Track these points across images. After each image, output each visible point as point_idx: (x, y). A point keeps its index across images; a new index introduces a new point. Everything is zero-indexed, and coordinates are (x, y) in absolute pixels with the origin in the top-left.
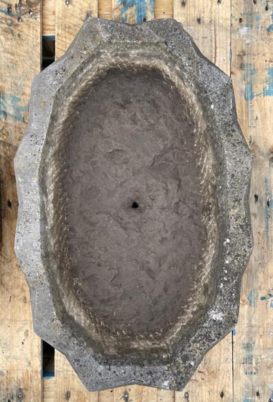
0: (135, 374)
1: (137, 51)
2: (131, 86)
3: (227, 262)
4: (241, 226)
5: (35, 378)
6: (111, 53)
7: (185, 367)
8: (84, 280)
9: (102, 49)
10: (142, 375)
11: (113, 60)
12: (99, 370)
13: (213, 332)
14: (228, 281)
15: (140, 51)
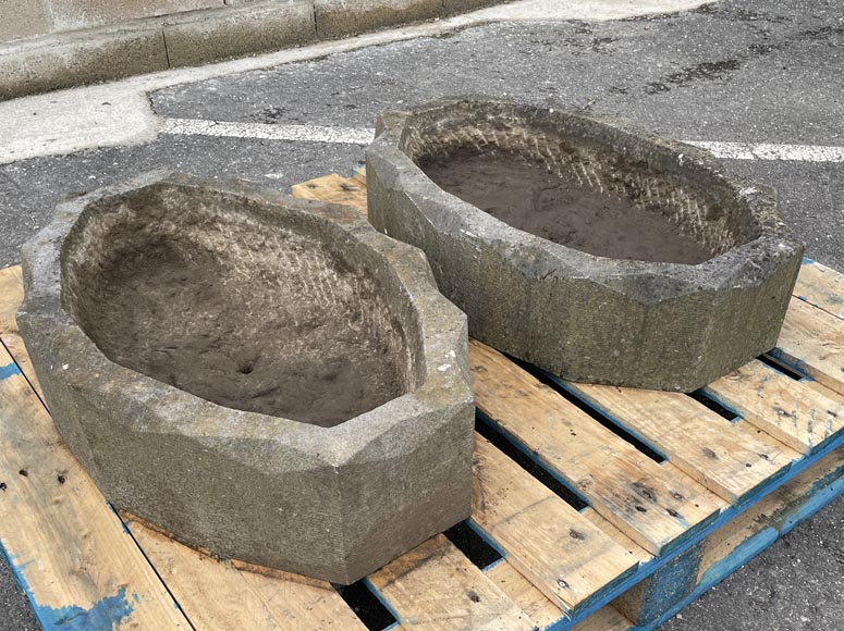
15: (445, 120)
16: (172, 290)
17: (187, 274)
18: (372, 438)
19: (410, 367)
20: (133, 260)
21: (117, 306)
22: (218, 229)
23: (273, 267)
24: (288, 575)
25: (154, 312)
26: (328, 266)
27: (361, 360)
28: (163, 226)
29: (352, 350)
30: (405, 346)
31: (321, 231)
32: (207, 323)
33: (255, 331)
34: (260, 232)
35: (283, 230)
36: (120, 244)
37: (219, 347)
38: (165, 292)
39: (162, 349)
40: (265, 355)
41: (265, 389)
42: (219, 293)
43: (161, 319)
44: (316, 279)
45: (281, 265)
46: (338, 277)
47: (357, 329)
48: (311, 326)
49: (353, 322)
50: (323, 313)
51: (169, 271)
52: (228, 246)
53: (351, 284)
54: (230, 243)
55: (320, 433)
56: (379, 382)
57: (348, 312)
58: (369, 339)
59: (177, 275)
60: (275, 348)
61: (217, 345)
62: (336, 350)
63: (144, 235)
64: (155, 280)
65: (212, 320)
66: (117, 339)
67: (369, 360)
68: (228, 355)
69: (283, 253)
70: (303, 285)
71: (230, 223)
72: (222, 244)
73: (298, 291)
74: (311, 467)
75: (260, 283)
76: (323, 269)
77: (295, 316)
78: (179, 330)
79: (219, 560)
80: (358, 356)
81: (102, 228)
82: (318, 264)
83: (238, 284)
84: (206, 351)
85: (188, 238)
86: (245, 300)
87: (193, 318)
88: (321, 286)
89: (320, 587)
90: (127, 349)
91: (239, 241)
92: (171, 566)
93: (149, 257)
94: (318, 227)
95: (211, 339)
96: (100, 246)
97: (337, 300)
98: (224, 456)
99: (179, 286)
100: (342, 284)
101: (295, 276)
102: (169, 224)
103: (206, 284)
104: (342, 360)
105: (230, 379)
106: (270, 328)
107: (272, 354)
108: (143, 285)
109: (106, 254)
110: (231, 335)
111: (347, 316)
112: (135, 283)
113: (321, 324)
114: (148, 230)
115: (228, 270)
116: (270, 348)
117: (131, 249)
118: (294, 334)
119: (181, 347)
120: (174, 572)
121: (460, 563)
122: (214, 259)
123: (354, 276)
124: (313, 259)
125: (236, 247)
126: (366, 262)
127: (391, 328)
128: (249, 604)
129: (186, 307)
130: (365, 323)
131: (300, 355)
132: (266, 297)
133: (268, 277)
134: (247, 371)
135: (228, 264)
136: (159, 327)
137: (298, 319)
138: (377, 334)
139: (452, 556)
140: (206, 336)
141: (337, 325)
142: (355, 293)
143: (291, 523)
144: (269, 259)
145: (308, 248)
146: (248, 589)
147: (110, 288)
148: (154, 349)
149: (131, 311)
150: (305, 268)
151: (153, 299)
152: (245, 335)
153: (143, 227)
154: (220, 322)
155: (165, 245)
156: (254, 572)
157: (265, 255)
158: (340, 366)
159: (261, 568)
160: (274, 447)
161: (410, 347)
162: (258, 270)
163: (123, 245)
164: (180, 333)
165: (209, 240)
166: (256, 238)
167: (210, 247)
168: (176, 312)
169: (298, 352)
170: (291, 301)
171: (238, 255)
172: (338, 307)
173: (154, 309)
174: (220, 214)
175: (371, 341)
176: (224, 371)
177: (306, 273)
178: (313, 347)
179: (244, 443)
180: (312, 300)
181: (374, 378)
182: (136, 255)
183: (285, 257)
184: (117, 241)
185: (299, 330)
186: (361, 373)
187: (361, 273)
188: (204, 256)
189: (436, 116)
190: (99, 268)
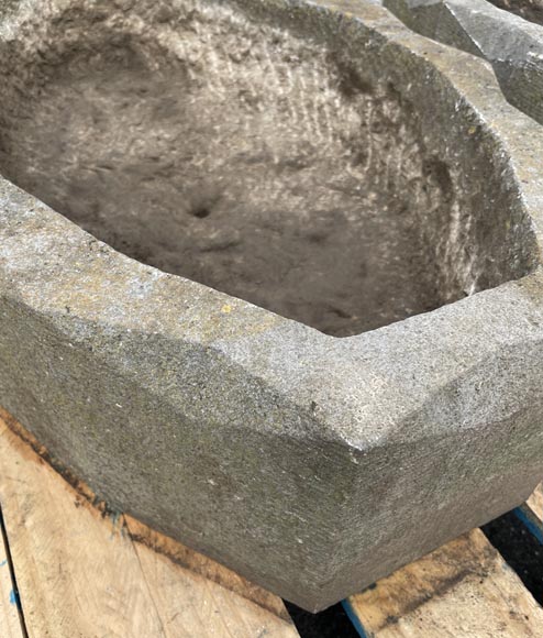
16: (126, 99)
17: (150, 85)
18: (441, 380)
19: (454, 236)
20: (87, 60)
21: (52, 108)
22: (193, 30)
23: (255, 86)
24: (213, 568)
25: (96, 121)
26: (331, 85)
27: (363, 219)
28: (128, 21)
29: (351, 204)
30: (449, 202)
31: (329, 31)
32: (161, 143)
33: (220, 162)
34: (246, 35)
35: (277, 31)
36: (72, 34)
37: (168, 176)
38: (116, 101)
39: (93, 166)
40: (229, 195)
41: (221, 241)
42: (183, 112)
43: (103, 131)
44: (310, 106)
45: (265, 84)
46: (342, 103)
47: (360, 176)
48: (295, 166)
49: (354, 166)
50: (313, 150)
51: (126, 79)
52: (203, 55)
53: (361, 112)
54: (206, 51)
55: (320, 347)
56: (392, 256)
57: (348, 152)
58: (376, 191)
59: (137, 85)
60: (244, 187)
61: (168, 172)
62: (327, 200)
63: (103, 30)
64: (109, 87)
65: (167, 141)
66: (36, 146)
67: (375, 220)
68: (180, 188)
69: (272, 67)
70: (290, 113)
71: (210, 21)
72: (195, 51)
73: (284, 120)
74: (292, 431)
75: (237, 106)
76: (322, 90)
77: (276, 150)
78: (121, 147)
79: (107, 512)
80: (358, 212)
81: (50, 8)
82: (316, 82)
83: (209, 103)
84: (151, 179)
85: (156, 41)
86: (213, 123)
87: (143, 135)
88: (315, 115)
89: (264, 606)
90: (45, 161)
91: (218, 47)
92: (27, 509)
93: (107, 59)
94: (326, 25)
95: (160, 164)
96: (43, 30)
97: (335, 136)
98: (102, 364)
99: (137, 97)
100: (347, 112)
101: (281, 100)
102: (135, 20)
103: (170, 99)
104: (336, 216)
105: (175, 221)
106: (240, 160)
107: (238, 195)
108: (91, 90)
109: (50, 41)
110: (188, 164)
111: (346, 157)
112: (83, 85)
113: (308, 165)
114: (109, 23)
115: (199, 87)
116: (237, 187)
117: (87, 45)
118: (271, 173)
119: (119, 167)
120: (29, 523)
121: (514, 599)
122: (185, 70)
123: (369, 98)
124: (311, 75)
125: (213, 57)
126: (392, 73)
127: (419, 174)
128: (137, 619)
129: (137, 121)
130: (372, 168)
131: (276, 202)
132: (241, 123)
133: (248, 99)
134: (201, 213)
135: (201, 79)
136: (97, 140)
137: (279, 154)
138: (391, 185)
139: (501, 582)
140: (156, 159)
141: (331, 167)
142: (364, 124)
143: (228, 506)
144: (252, 74)
145: (306, 59)
146: (142, 586)
147: (50, 87)
148: (83, 165)
149: (68, 116)
150: (297, 89)
151: (99, 106)
152: (206, 166)
153: (103, 18)
154: (177, 144)
155: (128, 48)
156: (158, 550)
157: (249, 68)
158: (331, 224)
159: (170, 542)
160: (214, 364)
161: (462, 203)
162: (236, 90)
163: (75, 37)
164: (122, 150)
165: (181, 45)
166: (239, 45)
167: (182, 55)
168: (124, 126)
169: (274, 196)
170: (272, 131)
171: (214, 69)
172: (334, 145)
173: (98, 118)
174: (198, 8)
175: (380, 194)
176: (171, 209)
177: (298, 96)
178: (295, 192)
179: (150, 344)
180: (301, 133)
181: (384, 246)
182: (91, 54)
183: (273, 73)
184: (69, 31)
185: (279, 169)
186: (363, 237)
187: (381, 92)
188: (173, 67)
190: (37, 56)
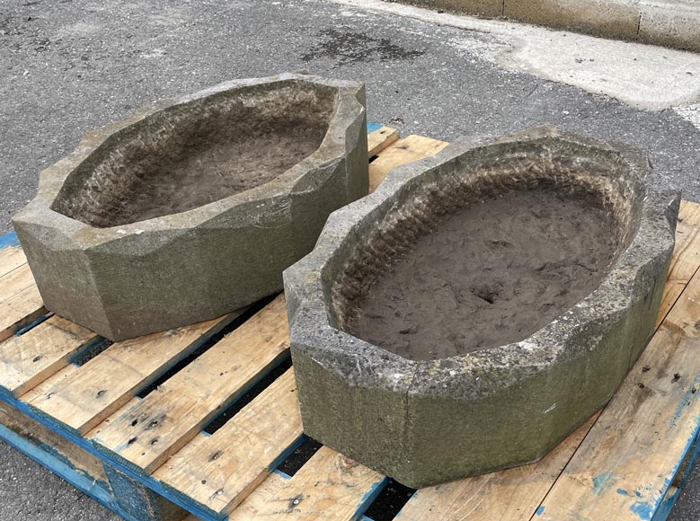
0: (364, 349)
1: (582, 160)
2: (560, 206)
3: (579, 306)
4: (622, 286)
5: (196, 415)
6: (553, 154)
7: (439, 372)
8: (367, 315)
9: (547, 146)
10: (372, 354)
11: (552, 166)
12: (324, 328)
13: (508, 357)
14: (568, 322)
15: (587, 159)
117: (307, 122)
153: (319, 111)
163: (304, 116)
182: (308, 127)
184: (301, 112)
189: (579, 151)
